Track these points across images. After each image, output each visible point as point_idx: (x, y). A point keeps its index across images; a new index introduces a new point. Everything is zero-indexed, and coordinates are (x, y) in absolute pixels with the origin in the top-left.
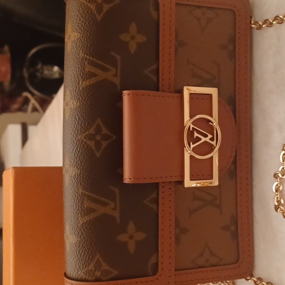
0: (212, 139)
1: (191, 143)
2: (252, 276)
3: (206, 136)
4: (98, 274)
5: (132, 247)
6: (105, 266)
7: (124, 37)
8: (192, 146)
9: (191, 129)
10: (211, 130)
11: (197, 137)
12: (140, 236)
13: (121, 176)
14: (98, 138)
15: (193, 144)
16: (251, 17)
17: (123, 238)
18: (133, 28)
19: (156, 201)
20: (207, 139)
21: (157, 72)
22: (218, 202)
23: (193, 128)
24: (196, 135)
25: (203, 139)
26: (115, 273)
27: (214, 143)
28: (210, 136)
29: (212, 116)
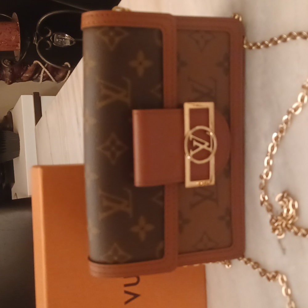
0: (209, 146)
1: (191, 151)
2: (243, 256)
3: (203, 144)
4: (116, 258)
5: (142, 236)
6: (121, 252)
7: (133, 64)
8: (192, 153)
10: (208, 138)
11: (196, 145)
12: (150, 227)
14: (113, 149)
15: (193, 151)
16: (244, 37)
17: (135, 229)
18: (141, 56)
19: (162, 198)
20: (205, 147)
21: (161, 91)
22: (215, 197)
23: (192, 138)
25: (201, 147)
26: (129, 257)
27: (210, 149)
28: (207, 144)
29: (208, 127)
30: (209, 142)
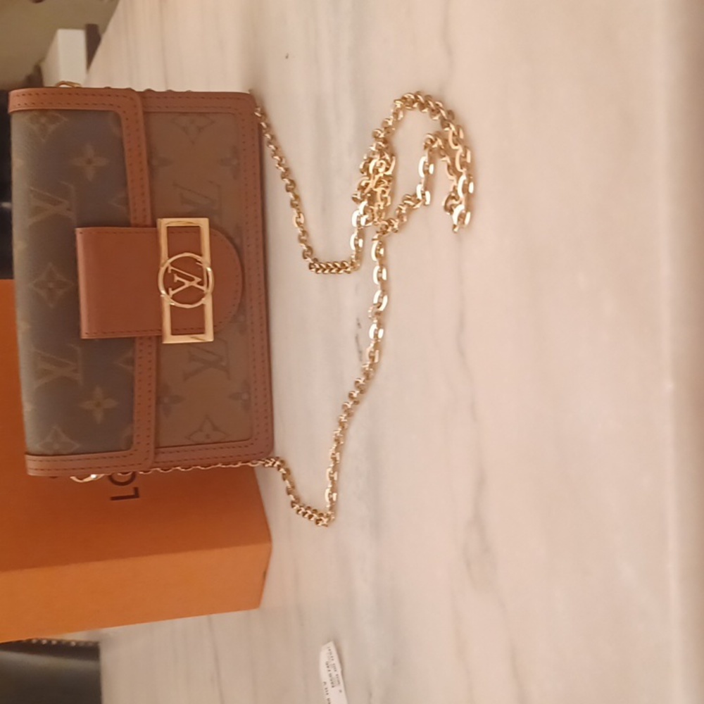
0: (201, 284)
1: (170, 289)
3: (191, 280)
4: (57, 447)
5: (99, 416)
7: (78, 162)
8: (172, 293)
9: (170, 272)
10: (200, 272)
11: (178, 281)
12: (111, 403)
13: (78, 330)
14: (51, 285)
15: (173, 290)
17: (87, 405)
18: (89, 150)
19: (131, 362)
20: (194, 284)
21: (126, 201)
22: (224, 364)
23: (172, 270)
24: (177, 278)
25: (187, 284)
26: (77, 446)
27: (203, 288)
28: (198, 280)
29: (201, 255)
30: (202, 277)
